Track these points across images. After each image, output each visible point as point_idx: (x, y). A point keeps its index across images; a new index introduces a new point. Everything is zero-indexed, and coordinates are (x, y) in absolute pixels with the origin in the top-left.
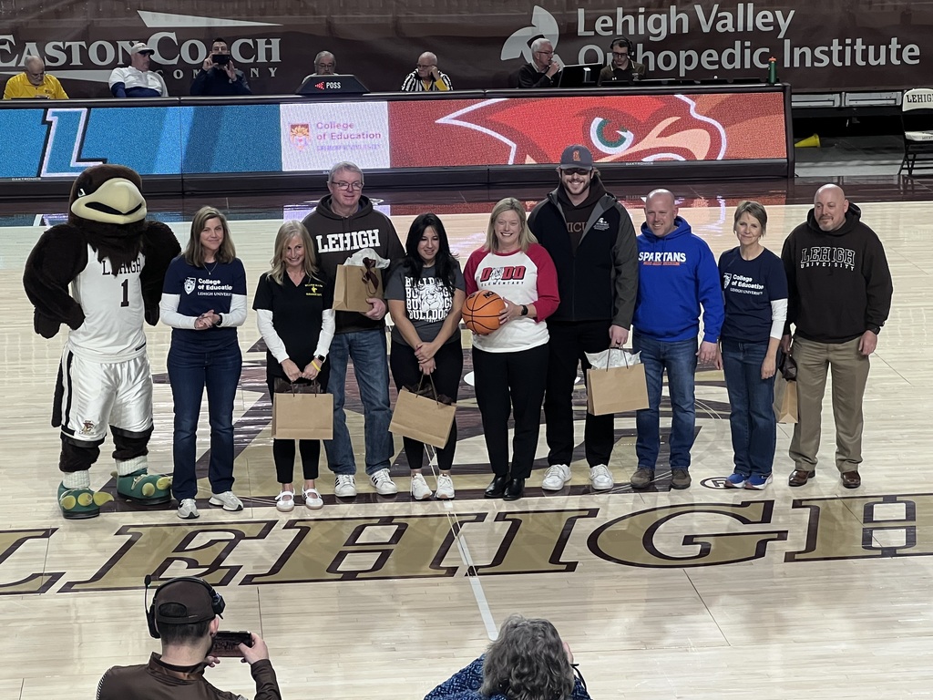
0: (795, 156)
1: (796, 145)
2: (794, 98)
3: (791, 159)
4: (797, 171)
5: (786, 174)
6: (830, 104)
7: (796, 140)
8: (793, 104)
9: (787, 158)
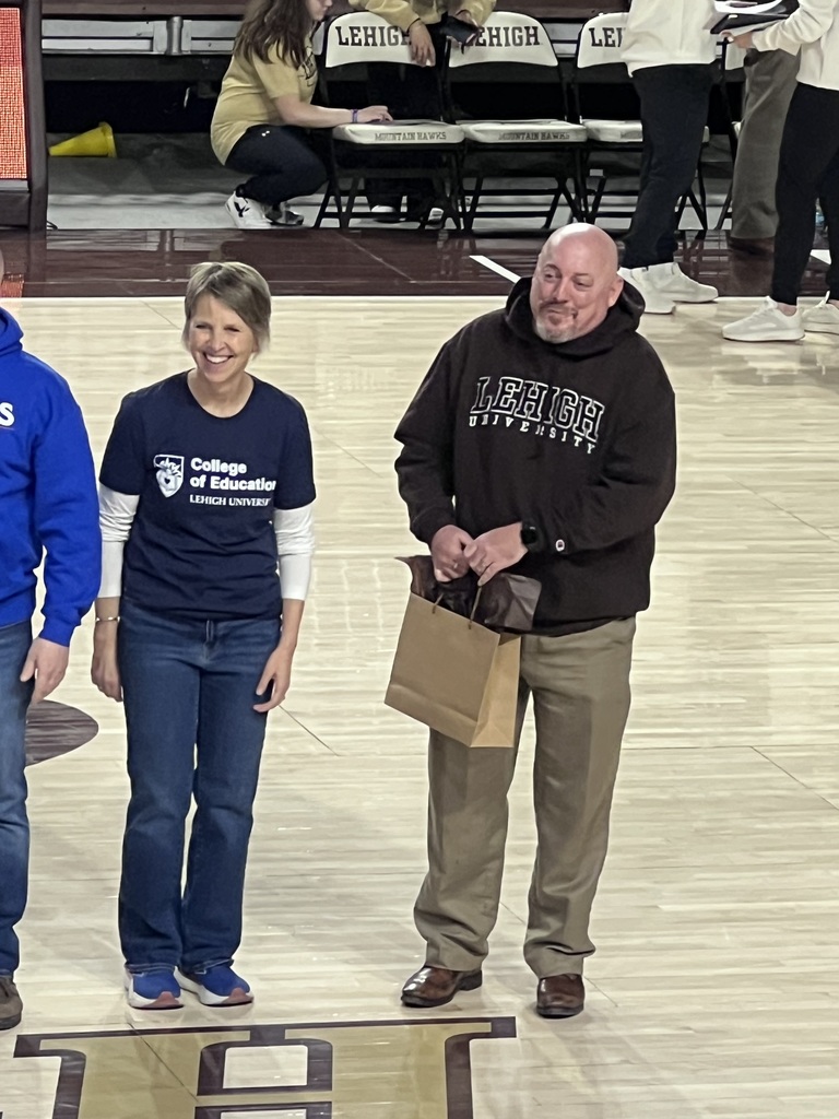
0: (48, 176)
1: (54, 151)
2: (49, 27)
3: (38, 183)
4: (53, 216)
5: (24, 221)
6: (142, 46)
7: (52, 137)
8: (46, 44)
9: (29, 179)
